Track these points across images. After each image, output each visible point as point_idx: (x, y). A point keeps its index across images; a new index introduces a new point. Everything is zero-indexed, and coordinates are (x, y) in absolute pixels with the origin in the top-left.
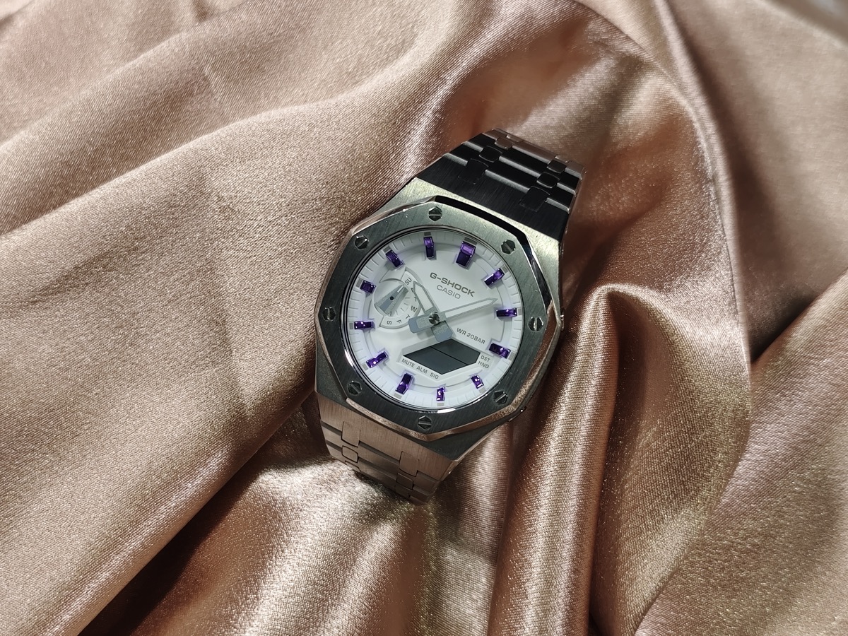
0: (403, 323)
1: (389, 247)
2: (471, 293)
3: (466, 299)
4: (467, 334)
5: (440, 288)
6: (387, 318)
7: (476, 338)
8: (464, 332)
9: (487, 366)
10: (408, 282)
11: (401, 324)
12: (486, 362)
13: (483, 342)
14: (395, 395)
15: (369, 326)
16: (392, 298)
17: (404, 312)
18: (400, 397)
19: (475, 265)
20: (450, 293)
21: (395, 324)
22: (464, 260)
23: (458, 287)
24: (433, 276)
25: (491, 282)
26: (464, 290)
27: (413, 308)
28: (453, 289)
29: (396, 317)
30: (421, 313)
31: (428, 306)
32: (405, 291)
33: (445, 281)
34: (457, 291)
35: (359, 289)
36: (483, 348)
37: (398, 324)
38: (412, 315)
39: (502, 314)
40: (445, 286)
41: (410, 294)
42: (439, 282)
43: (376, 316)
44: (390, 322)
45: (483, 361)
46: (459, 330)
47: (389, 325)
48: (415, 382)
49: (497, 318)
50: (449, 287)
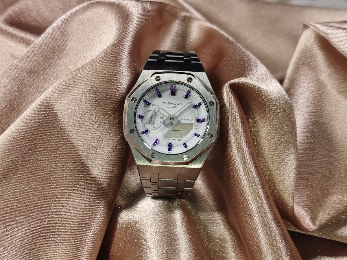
0: (160, 125)
1: (144, 99)
2: (181, 104)
3: (180, 107)
4: (185, 120)
5: (168, 107)
6: (153, 126)
7: (190, 120)
8: (184, 119)
9: (198, 128)
10: (155, 109)
11: (159, 126)
12: (197, 127)
13: (193, 120)
14: (169, 152)
15: (147, 131)
16: (152, 118)
17: (158, 121)
18: (171, 153)
19: (178, 93)
20: (173, 107)
21: (157, 127)
22: (173, 93)
23: (175, 104)
24: (164, 103)
25: (186, 97)
26: (178, 104)
27: (161, 118)
28: (174, 105)
29: (156, 124)
30: (165, 119)
31: (167, 115)
32: (156, 113)
33: (169, 103)
34: (175, 105)
35: (138, 119)
36: (194, 122)
37: (158, 126)
38: (162, 121)
39: (195, 107)
40: (170, 105)
41: (158, 114)
42: (167, 105)
43: (148, 127)
44: (154, 127)
45: (195, 127)
46: (182, 119)
47: (155, 128)
48: (174, 145)
49: (194, 109)
50: (172, 105)
